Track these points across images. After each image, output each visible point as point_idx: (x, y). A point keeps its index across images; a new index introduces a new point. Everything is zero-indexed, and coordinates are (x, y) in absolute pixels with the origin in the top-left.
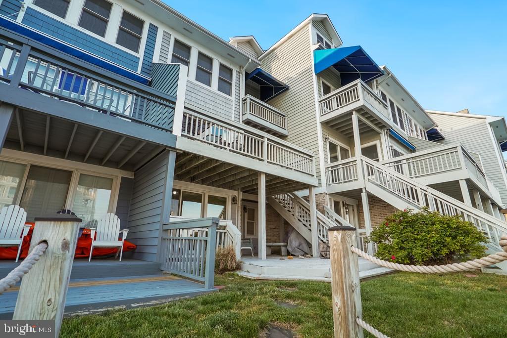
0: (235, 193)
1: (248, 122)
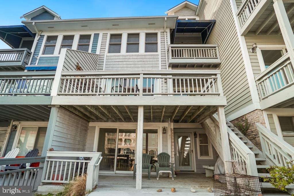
0: (166, 125)
1: (174, 66)
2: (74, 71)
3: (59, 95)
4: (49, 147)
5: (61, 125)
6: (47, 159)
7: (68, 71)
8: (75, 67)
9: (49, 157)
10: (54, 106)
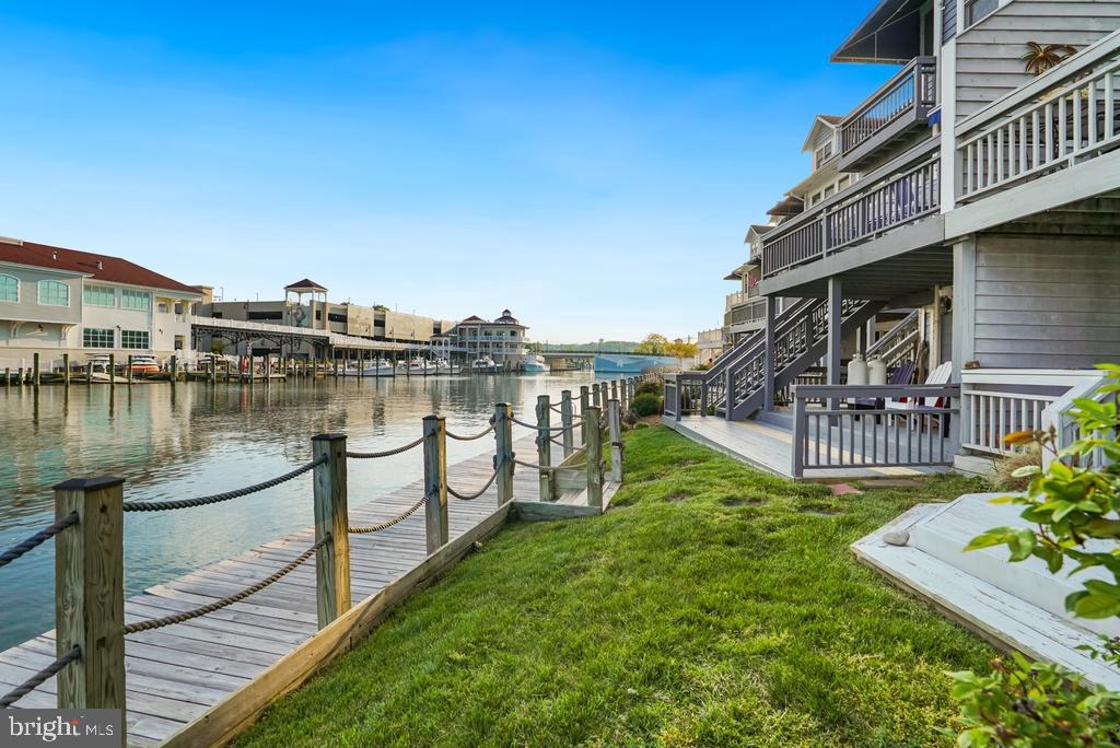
2: (1021, 83)
3: (965, 202)
4: (968, 357)
5: (1001, 287)
6: (964, 391)
7: (992, 104)
8: (1021, 68)
9: (975, 386)
10: (956, 240)
